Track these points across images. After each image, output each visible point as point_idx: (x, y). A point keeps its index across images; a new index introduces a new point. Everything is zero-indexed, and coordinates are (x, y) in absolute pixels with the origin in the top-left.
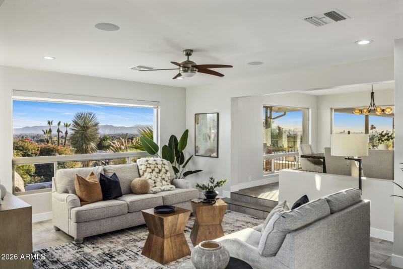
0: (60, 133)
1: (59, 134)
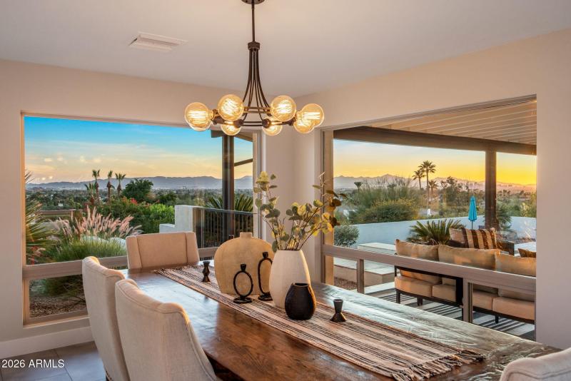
0: (111, 189)
1: (109, 189)
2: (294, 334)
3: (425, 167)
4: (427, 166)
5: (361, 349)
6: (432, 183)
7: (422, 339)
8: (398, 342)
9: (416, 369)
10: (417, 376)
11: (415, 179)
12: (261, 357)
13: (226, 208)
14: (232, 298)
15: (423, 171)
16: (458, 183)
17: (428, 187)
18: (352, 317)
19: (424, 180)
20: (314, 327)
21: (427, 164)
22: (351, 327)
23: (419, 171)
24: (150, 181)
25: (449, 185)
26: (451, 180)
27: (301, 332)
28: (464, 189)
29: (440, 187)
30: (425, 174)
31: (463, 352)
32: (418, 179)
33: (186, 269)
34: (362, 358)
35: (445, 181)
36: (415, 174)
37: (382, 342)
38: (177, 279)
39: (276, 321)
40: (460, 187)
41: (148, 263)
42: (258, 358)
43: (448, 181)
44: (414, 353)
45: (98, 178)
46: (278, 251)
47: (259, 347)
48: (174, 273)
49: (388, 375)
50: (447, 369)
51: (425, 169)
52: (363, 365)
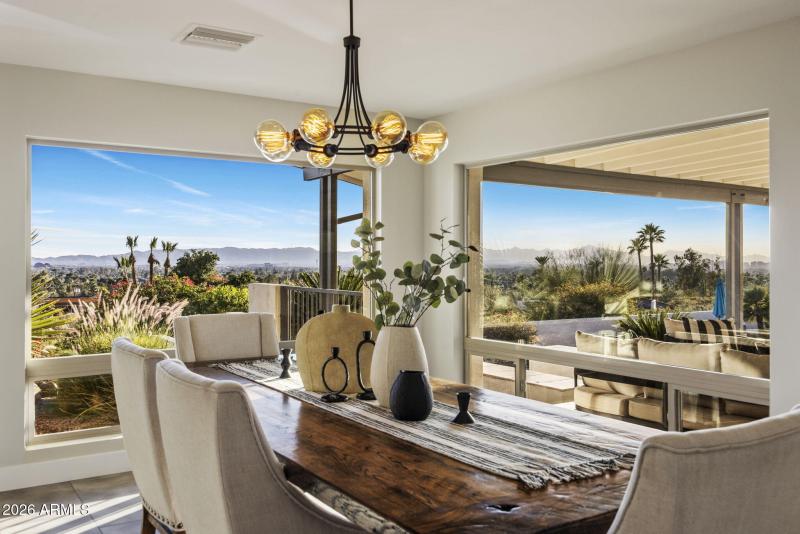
0: (155, 265)
1: (151, 266)
2: (399, 435)
3: (647, 232)
4: (652, 233)
5: (487, 452)
6: (659, 260)
7: (574, 442)
8: (539, 445)
9: (554, 472)
10: (552, 478)
11: (631, 252)
12: (348, 458)
13: (325, 286)
14: (320, 396)
15: (645, 240)
16: (702, 259)
17: (653, 266)
18: (485, 418)
19: (646, 253)
20: (427, 428)
21: (650, 229)
22: (479, 428)
23: (638, 240)
24: (214, 253)
25: (687, 262)
26: (691, 255)
27: (409, 433)
28: (712, 268)
29: (673, 265)
30: (648, 244)
31: (625, 456)
32: (636, 252)
33: (258, 364)
34: (485, 460)
35: (681, 255)
36: (631, 244)
37: (518, 445)
38: (245, 375)
39: (377, 422)
40: (706, 265)
41: (206, 356)
42: (345, 459)
43: (686, 257)
44: (558, 457)
45: (134, 249)
46: (383, 327)
47: (348, 448)
48: (241, 368)
49: (514, 477)
50: (596, 472)
51: (648, 237)
52: (484, 467)
